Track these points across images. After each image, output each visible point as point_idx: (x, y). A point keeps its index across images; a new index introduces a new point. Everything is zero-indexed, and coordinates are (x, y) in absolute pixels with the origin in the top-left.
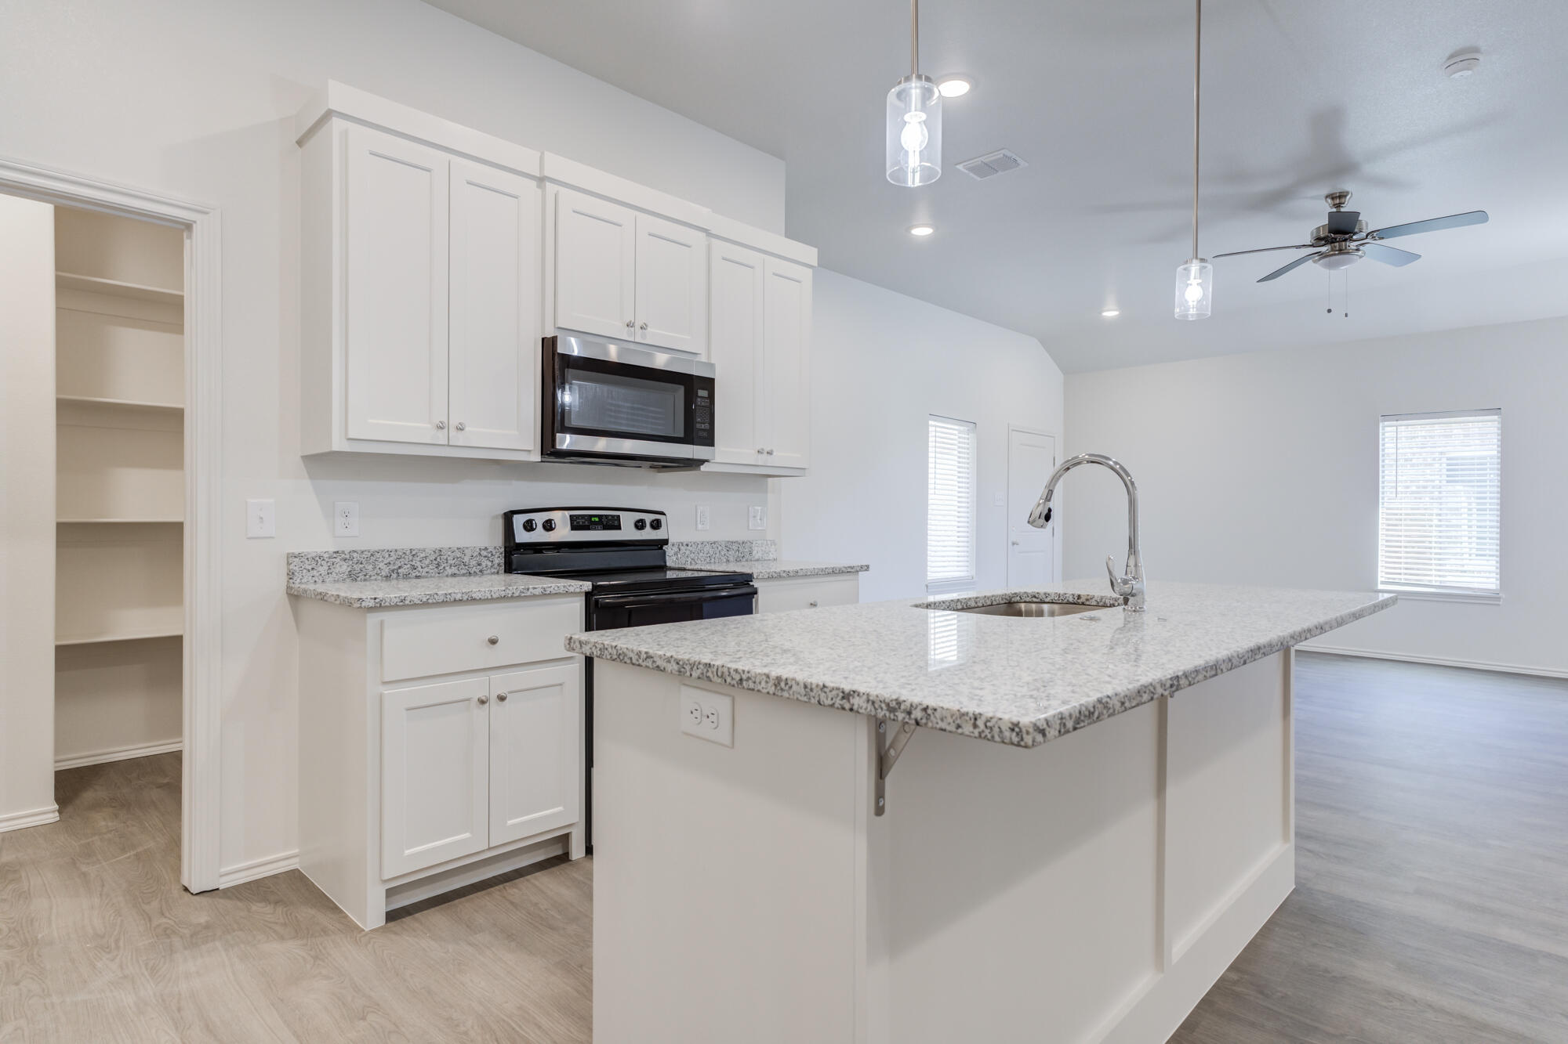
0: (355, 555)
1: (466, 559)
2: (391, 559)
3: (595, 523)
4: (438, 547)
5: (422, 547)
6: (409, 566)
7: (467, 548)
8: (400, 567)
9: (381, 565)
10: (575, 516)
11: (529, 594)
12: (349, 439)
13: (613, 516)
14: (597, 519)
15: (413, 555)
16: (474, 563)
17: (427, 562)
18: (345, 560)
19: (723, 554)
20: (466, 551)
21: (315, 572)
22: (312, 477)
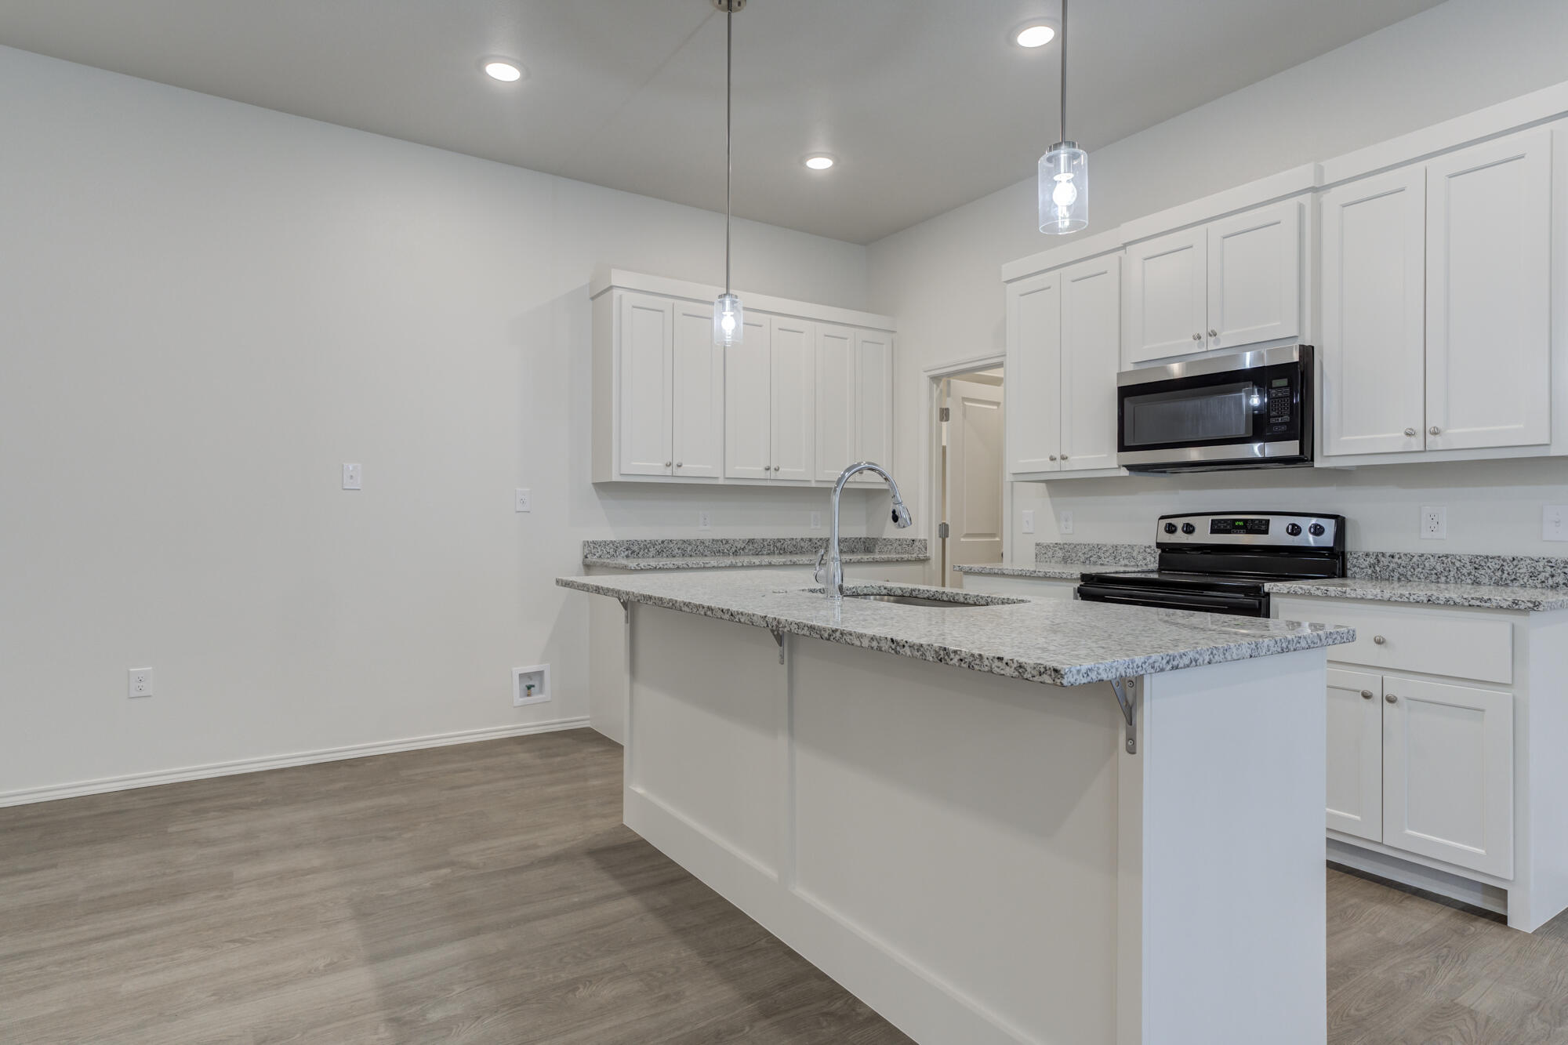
0: (1066, 546)
1: (1135, 554)
3: (1239, 527)
4: (1115, 543)
5: (1104, 543)
6: (1096, 556)
7: (1136, 546)
8: (1091, 556)
9: (1080, 554)
10: (1216, 520)
12: (1013, 473)
13: (1260, 521)
14: (1241, 523)
15: (1098, 549)
16: (1140, 557)
17: (1108, 554)
18: (1061, 549)
19: (1465, 571)
20: (1135, 548)
21: (1046, 556)
22: (1050, 497)
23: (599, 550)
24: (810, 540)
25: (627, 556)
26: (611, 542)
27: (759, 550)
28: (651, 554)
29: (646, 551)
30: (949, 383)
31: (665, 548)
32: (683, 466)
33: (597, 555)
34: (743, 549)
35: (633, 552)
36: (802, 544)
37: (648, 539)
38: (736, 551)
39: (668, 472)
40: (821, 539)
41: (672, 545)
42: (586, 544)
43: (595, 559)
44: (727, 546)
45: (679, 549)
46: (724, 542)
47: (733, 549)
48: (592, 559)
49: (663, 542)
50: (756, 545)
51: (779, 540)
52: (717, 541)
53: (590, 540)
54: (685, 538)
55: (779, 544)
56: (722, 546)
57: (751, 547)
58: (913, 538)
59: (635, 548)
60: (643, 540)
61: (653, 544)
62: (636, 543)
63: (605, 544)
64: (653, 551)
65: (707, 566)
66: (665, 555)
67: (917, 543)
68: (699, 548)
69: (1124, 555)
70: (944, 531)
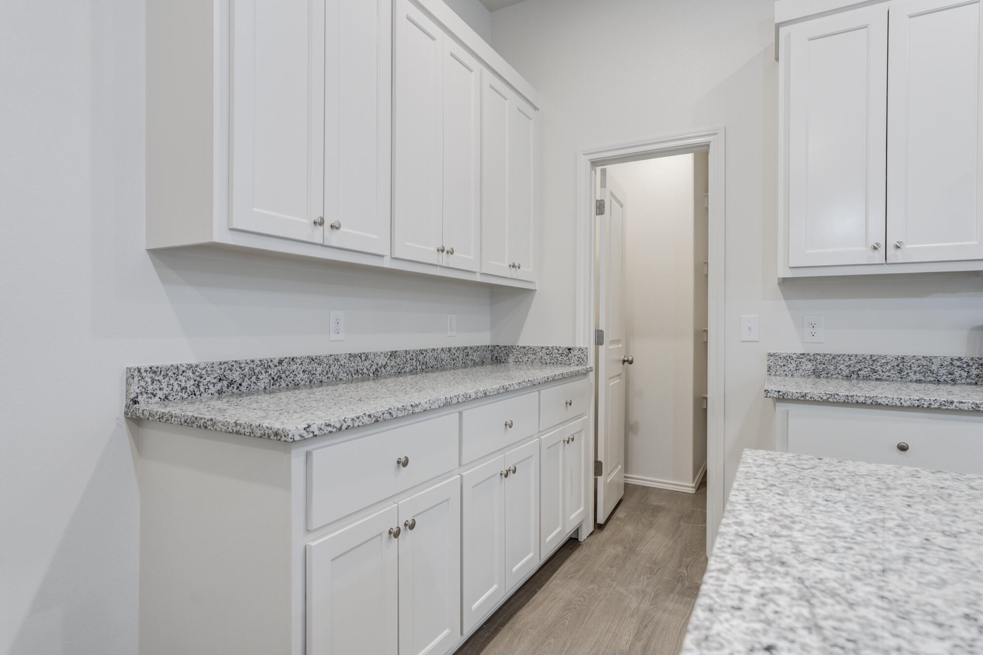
0: (818, 357)
1: (934, 367)
2: (852, 362)
4: (901, 354)
5: (883, 354)
6: (869, 369)
7: (936, 357)
8: (860, 370)
9: (842, 367)
11: (953, 407)
12: (791, 268)
15: (874, 361)
17: (888, 367)
18: (810, 360)
20: (934, 360)
21: (786, 368)
22: (786, 298)
23: (164, 385)
24: (450, 350)
25: (220, 392)
26: (190, 367)
27: (401, 367)
28: (261, 385)
29: (254, 378)
30: (604, 172)
31: (284, 372)
32: (341, 229)
33: (160, 394)
34: (385, 367)
35: (231, 383)
36: (443, 356)
37: (257, 357)
38: (377, 369)
39: (317, 235)
40: (458, 349)
41: (295, 367)
42: (135, 374)
43: (155, 406)
44: (367, 364)
45: (304, 371)
46: (363, 358)
47: (374, 368)
48: (149, 406)
49: (280, 362)
50: (398, 361)
51: (422, 352)
52: (355, 356)
53: (144, 365)
54: (313, 354)
55: (421, 357)
56: (361, 364)
57: (393, 363)
58: (570, 346)
59: (236, 376)
60: (249, 359)
61: (265, 365)
62: (236, 366)
63: (177, 371)
64: (265, 379)
65: (417, 410)
66: (284, 385)
67: (575, 353)
68: (332, 366)
69: (915, 368)
70: (599, 338)
